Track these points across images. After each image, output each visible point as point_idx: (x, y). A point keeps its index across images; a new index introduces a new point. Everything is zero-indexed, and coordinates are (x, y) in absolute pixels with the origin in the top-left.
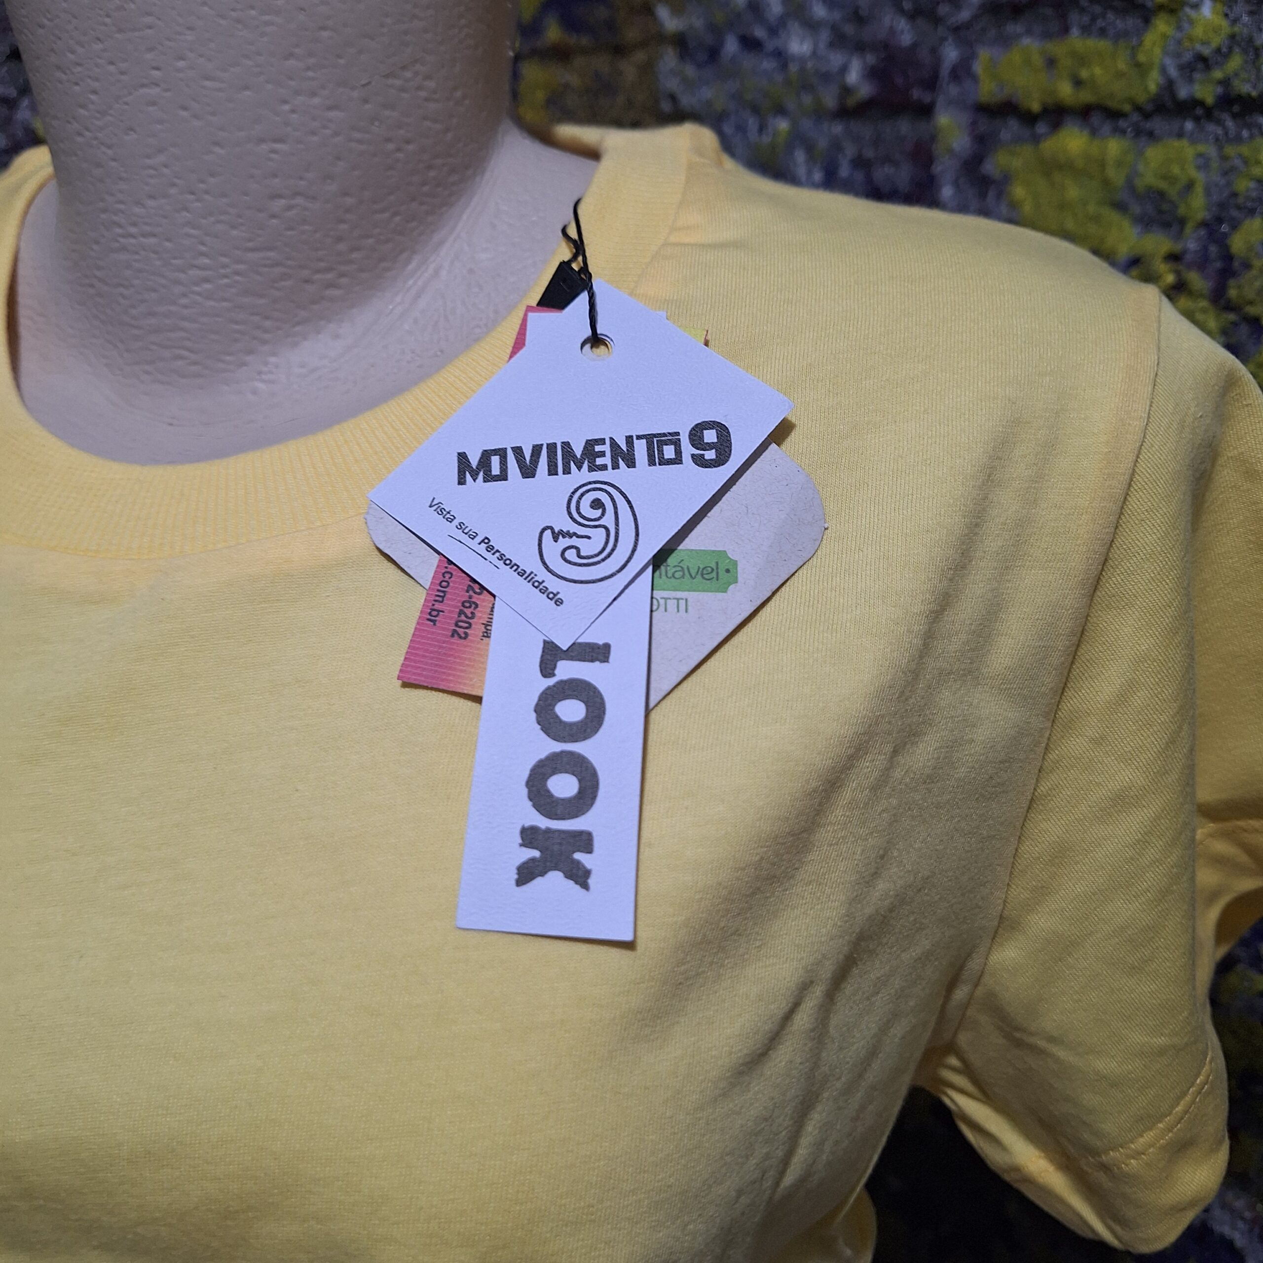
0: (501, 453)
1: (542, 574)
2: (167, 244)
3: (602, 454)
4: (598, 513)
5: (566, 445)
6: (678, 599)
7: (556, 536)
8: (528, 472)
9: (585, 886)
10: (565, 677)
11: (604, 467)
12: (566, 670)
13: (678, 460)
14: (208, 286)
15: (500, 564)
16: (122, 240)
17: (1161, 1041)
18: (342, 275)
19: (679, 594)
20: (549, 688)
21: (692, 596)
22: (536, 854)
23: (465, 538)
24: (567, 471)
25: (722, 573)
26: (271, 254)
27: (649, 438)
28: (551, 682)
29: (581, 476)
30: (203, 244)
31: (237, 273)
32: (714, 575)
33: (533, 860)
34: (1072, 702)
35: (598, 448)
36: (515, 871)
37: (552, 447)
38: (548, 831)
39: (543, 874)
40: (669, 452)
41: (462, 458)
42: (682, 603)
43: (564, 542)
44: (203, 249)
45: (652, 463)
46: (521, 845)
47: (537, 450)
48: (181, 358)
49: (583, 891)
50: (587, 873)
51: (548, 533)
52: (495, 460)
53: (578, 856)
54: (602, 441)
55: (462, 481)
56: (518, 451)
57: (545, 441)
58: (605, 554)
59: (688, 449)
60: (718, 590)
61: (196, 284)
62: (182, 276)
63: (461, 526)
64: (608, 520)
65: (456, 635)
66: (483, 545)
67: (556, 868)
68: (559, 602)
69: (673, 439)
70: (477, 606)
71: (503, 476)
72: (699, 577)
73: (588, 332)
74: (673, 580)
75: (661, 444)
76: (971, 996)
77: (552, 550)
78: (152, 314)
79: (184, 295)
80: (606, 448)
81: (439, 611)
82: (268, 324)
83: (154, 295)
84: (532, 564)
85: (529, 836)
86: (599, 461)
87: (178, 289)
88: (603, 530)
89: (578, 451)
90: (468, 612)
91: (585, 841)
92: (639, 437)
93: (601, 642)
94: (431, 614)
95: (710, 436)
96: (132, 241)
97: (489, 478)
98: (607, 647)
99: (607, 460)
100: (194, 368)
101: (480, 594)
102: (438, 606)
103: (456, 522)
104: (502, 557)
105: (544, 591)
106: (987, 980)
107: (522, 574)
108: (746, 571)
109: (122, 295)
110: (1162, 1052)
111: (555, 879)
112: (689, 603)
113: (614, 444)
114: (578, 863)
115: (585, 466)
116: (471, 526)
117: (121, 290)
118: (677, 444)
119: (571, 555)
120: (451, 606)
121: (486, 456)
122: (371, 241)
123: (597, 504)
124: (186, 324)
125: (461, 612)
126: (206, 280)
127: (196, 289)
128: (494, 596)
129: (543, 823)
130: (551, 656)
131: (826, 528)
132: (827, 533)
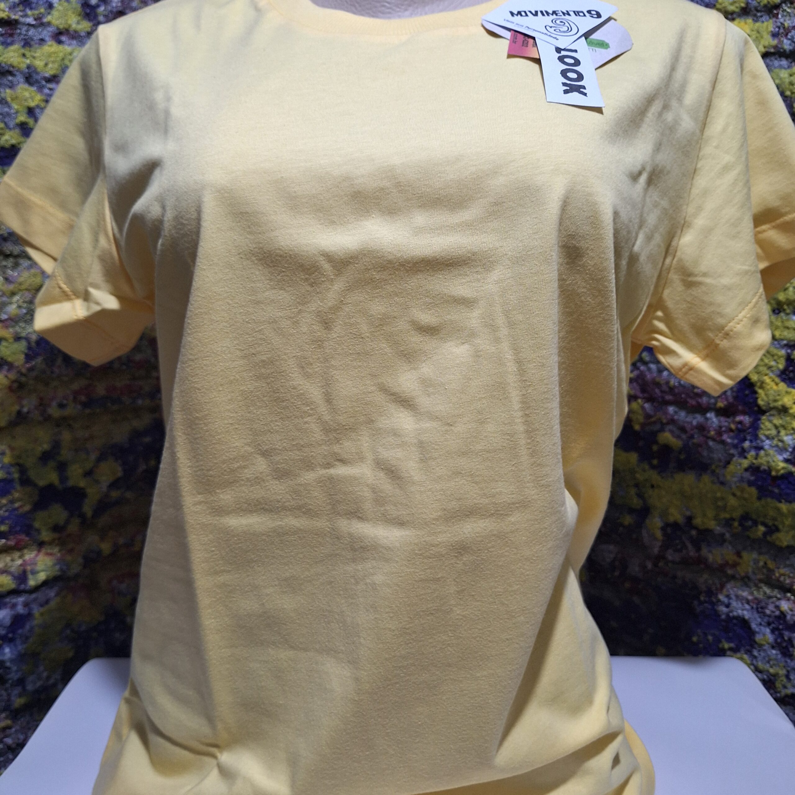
0: (524, 11)
1: (549, 34)
3: (559, 13)
4: (563, 24)
5: (546, 11)
7: (551, 27)
8: (535, 15)
10: (565, 54)
11: (561, 16)
13: (585, 16)
17: (746, 268)
19: (593, 48)
21: (597, 49)
22: (568, 88)
24: (549, 16)
25: (605, 45)
27: (574, 11)
28: (561, 55)
29: (554, 17)
32: (603, 45)
34: (707, 133)
36: (563, 91)
37: (541, 11)
38: (570, 84)
39: (572, 92)
40: (581, 14)
41: (511, 12)
42: (594, 50)
43: (554, 28)
45: (577, 16)
46: (563, 86)
47: (536, 11)
49: (586, 97)
50: (586, 93)
51: (548, 26)
52: (523, 13)
53: (582, 90)
54: (558, 11)
55: (513, 16)
56: (530, 11)
57: (538, 10)
58: (569, 31)
59: (587, 15)
63: (517, 24)
64: (567, 24)
65: (523, 46)
66: (527, 28)
68: (557, 39)
70: (528, 40)
71: (527, 16)
72: (598, 45)
75: (578, 13)
76: (672, 262)
77: (551, 29)
84: (545, 32)
85: (564, 84)
86: (559, 15)
88: (566, 27)
89: (551, 12)
90: (526, 42)
91: (583, 87)
92: (570, 11)
93: (574, 50)
95: (594, 13)
97: (522, 16)
98: (576, 51)
99: (561, 14)
102: (515, 42)
104: (534, 30)
105: (552, 37)
106: (678, 254)
107: (543, 33)
108: (613, 47)
110: (746, 272)
111: (576, 93)
113: (563, 12)
115: (554, 15)
116: (521, 24)
118: (583, 13)
119: (557, 31)
120: (520, 39)
121: (519, 12)
123: (562, 22)
125: (523, 40)
128: (534, 38)
129: (568, 82)
130: (558, 50)
131: (633, 44)
132: (634, 45)
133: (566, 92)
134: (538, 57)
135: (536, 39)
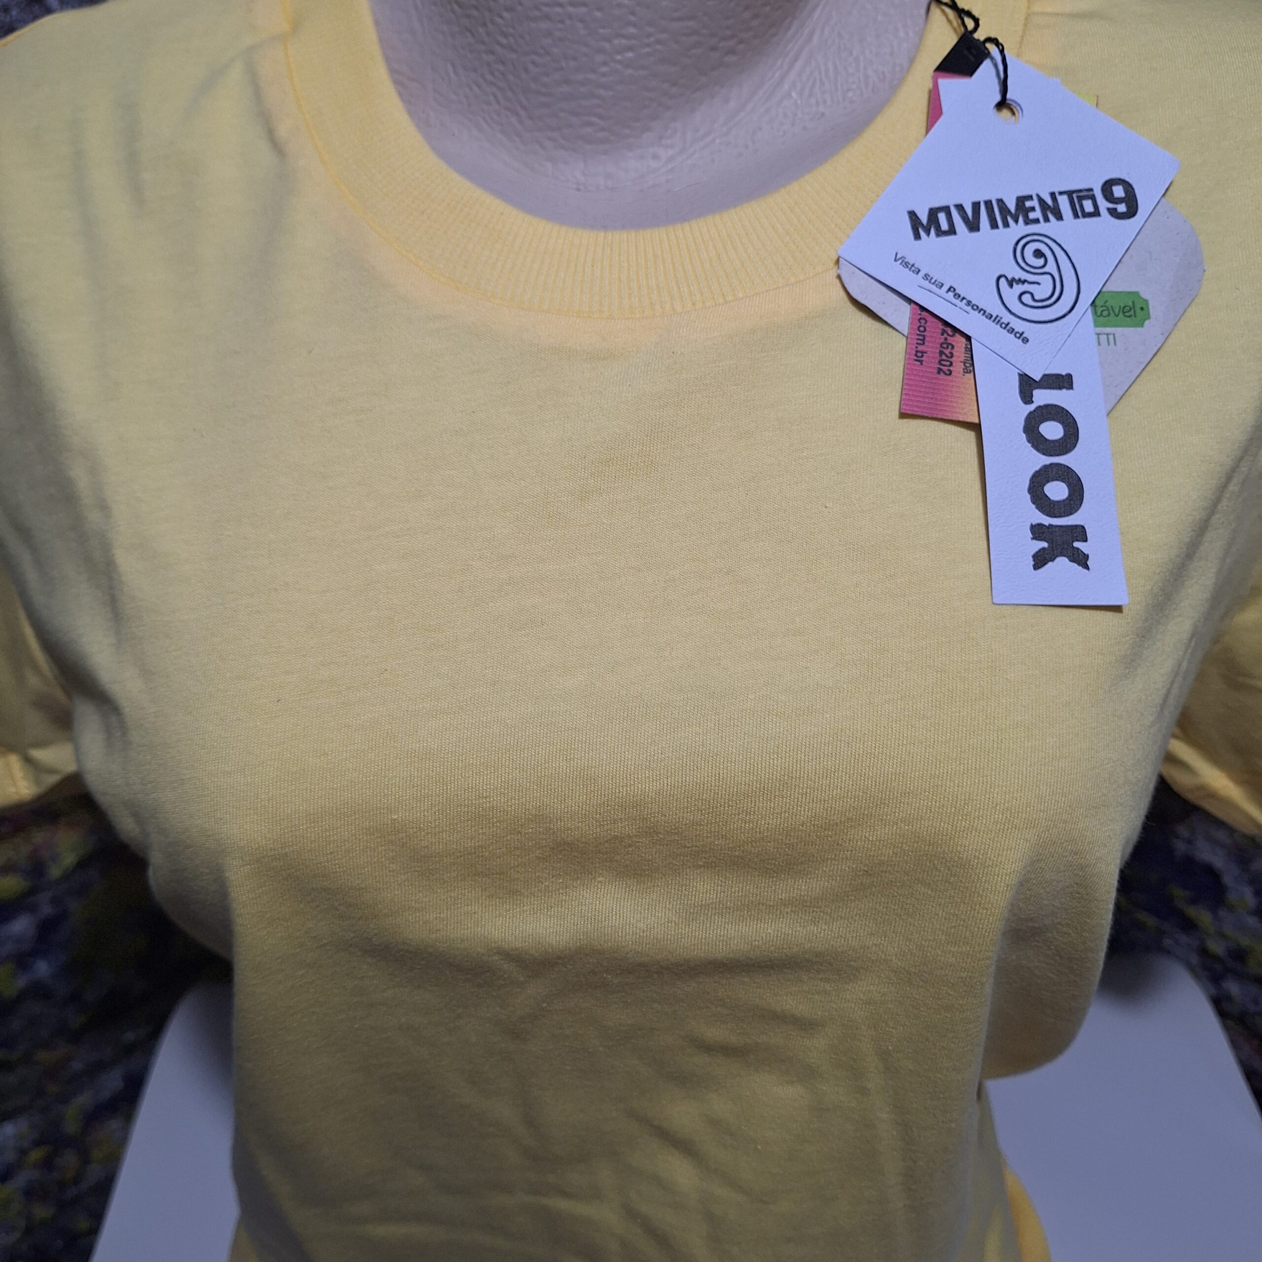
0: (946, 210)
1: (1007, 317)
2: (598, 14)
3: (1033, 209)
4: (1041, 262)
5: (1000, 202)
6: (1108, 335)
7: (1011, 283)
8: (973, 226)
9: (1087, 567)
10: (1042, 403)
11: (1037, 221)
12: (1042, 397)
13: (1096, 213)
14: (630, 55)
15: (969, 308)
16: (546, 9)
18: (741, 42)
19: (1108, 330)
20: (1030, 413)
21: (1118, 331)
22: (1045, 545)
23: (933, 288)
24: (1006, 225)
25: (1138, 311)
26: (691, 23)
27: (1070, 194)
28: (1032, 407)
29: (1019, 229)
30: (633, 13)
31: (659, 42)
32: (1132, 312)
33: (1043, 549)
35: (1028, 204)
36: (1032, 559)
37: (988, 204)
38: (1051, 526)
39: (1052, 560)
41: (912, 215)
42: (1111, 337)
43: (1018, 288)
44: (632, 18)
45: (1076, 216)
46: (1033, 539)
47: (976, 206)
48: (589, 124)
49: (1086, 571)
50: (1087, 557)
51: (1003, 281)
52: (942, 217)
53: (1076, 544)
54: (1030, 198)
55: (917, 237)
56: (960, 208)
57: (982, 198)
58: (1055, 297)
59: (1103, 204)
60: (1136, 326)
61: (618, 53)
62: (607, 45)
63: (926, 277)
64: (1051, 267)
65: (941, 373)
66: (951, 294)
67: (1062, 555)
68: (1026, 340)
69: (1088, 194)
70: (953, 347)
71: (952, 231)
72: (1121, 314)
73: (998, 98)
74: (1101, 318)
75: (1080, 199)
77: (1011, 295)
78: (567, 82)
79: (605, 64)
80: (1035, 203)
81: (922, 352)
82: (674, 90)
83: (572, 64)
84: (996, 308)
85: (1038, 531)
86: (1032, 215)
87: (599, 58)
88: (1049, 277)
89: (1012, 206)
90: (947, 352)
91: (1080, 533)
92: (1061, 193)
93: (1064, 373)
94: (916, 355)
95: (1118, 191)
96: (558, 10)
97: (940, 233)
98: (1070, 376)
99: (1037, 214)
100: (601, 135)
101: (952, 336)
102: (920, 348)
103: (921, 274)
104: (969, 303)
105: (1012, 331)
107: (990, 317)
108: (1156, 309)
109: (533, 62)
111: (1062, 562)
112: (1117, 338)
113: (1041, 201)
114: (1078, 549)
115: (1021, 219)
116: (936, 277)
117: (534, 57)
118: (1093, 198)
119: (1027, 298)
120: (931, 349)
121: (933, 213)
122: (768, 8)
123: (1038, 254)
124: (602, 92)
125: (941, 353)
126: (630, 49)
127: (619, 57)
128: (968, 338)
129: (1047, 521)
130: (1027, 386)
131: (1205, 271)
132: (1206, 273)
133: (1040, 560)
134: (977, 421)
135: (972, 340)
